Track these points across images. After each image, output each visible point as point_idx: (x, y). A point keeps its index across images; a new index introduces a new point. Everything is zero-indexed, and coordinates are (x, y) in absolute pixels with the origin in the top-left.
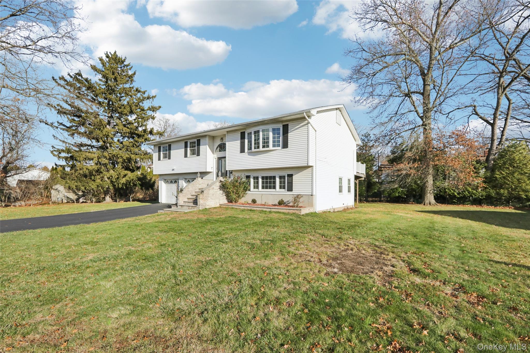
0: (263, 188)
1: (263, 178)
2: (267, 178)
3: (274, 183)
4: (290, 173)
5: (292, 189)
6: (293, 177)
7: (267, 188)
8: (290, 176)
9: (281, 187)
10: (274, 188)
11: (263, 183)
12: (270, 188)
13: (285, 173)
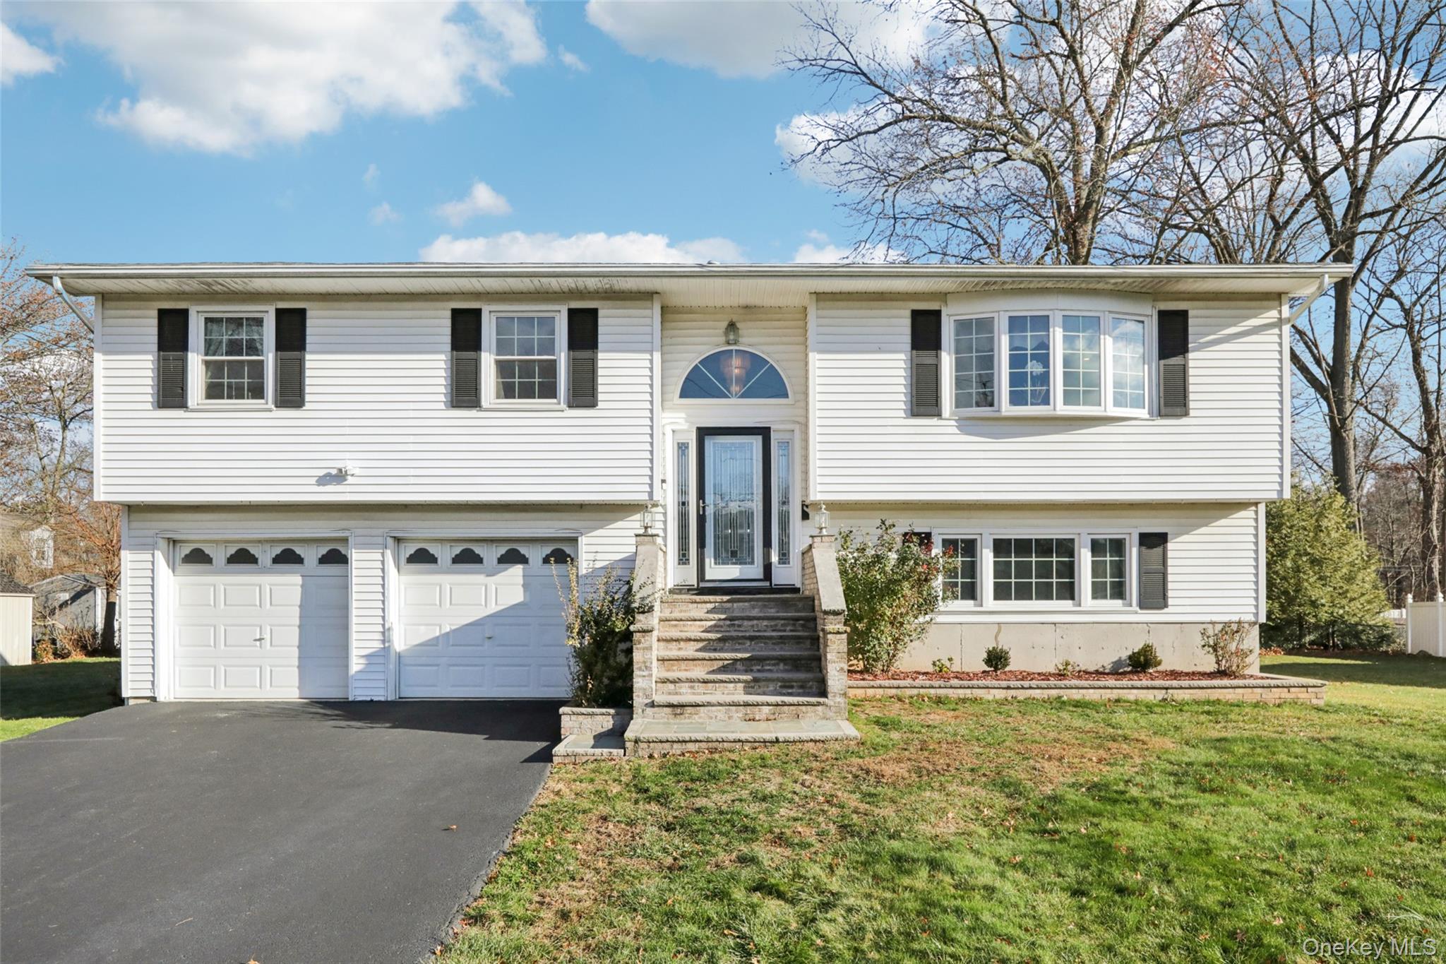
0: (1001, 592)
1: (1001, 547)
2: (1023, 546)
3: (1069, 570)
4: (1153, 525)
5: (1165, 597)
6: (1170, 546)
7: (1024, 593)
8: (1151, 541)
9: (1098, 591)
10: (1068, 591)
11: (1001, 570)
12: (1044, 593)
13: (1129, 529)
